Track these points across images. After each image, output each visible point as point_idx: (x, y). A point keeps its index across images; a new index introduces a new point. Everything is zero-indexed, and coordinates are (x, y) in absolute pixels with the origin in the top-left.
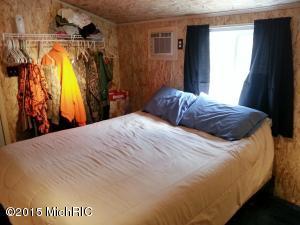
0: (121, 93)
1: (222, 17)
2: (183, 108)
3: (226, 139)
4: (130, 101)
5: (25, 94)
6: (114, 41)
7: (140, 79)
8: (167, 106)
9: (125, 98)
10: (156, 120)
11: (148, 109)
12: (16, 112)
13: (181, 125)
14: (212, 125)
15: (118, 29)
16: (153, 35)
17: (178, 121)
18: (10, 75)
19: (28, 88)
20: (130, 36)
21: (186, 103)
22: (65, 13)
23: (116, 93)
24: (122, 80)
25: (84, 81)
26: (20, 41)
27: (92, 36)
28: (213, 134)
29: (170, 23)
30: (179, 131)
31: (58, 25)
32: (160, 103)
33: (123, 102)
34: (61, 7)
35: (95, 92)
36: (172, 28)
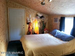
0: (47, 29)
1: (68, 16)
2: (57, 34)
3: (63, 41)
4: (49, 31)
5: (29, 27)
6: (47, 19)
7: (51, 27)
8: (54, 33)
9: (48, 31)
10: (51, 35)
11: (50, 33)
12: (27, 31)
13: (56, 37)
14: (61, 38)
15: (48, 16)
16: (54, 18)
17: (55, 36)
18: (27, 24)
19: (30, 27)
20: (50, 18)
21: (58, 33)
22: (38, 14)
23: (46, 29)
24: (48, 27)
25: (39, 26)
26: (30, 19)
27: (42, 18)
28: (61, 40)
29: (58, 16)
30: (55, 38)
31: (37, 16)
32: (53, 32)
33: (47, 31)
34: (38, 13)
35: (41, 29)
36: (58, 17)
